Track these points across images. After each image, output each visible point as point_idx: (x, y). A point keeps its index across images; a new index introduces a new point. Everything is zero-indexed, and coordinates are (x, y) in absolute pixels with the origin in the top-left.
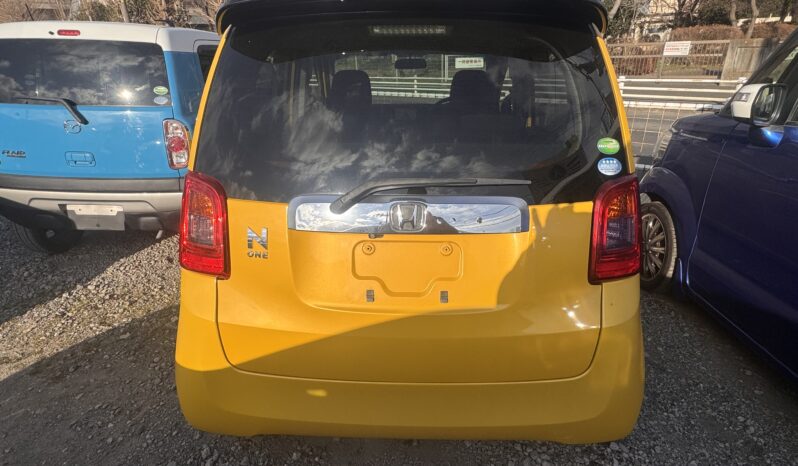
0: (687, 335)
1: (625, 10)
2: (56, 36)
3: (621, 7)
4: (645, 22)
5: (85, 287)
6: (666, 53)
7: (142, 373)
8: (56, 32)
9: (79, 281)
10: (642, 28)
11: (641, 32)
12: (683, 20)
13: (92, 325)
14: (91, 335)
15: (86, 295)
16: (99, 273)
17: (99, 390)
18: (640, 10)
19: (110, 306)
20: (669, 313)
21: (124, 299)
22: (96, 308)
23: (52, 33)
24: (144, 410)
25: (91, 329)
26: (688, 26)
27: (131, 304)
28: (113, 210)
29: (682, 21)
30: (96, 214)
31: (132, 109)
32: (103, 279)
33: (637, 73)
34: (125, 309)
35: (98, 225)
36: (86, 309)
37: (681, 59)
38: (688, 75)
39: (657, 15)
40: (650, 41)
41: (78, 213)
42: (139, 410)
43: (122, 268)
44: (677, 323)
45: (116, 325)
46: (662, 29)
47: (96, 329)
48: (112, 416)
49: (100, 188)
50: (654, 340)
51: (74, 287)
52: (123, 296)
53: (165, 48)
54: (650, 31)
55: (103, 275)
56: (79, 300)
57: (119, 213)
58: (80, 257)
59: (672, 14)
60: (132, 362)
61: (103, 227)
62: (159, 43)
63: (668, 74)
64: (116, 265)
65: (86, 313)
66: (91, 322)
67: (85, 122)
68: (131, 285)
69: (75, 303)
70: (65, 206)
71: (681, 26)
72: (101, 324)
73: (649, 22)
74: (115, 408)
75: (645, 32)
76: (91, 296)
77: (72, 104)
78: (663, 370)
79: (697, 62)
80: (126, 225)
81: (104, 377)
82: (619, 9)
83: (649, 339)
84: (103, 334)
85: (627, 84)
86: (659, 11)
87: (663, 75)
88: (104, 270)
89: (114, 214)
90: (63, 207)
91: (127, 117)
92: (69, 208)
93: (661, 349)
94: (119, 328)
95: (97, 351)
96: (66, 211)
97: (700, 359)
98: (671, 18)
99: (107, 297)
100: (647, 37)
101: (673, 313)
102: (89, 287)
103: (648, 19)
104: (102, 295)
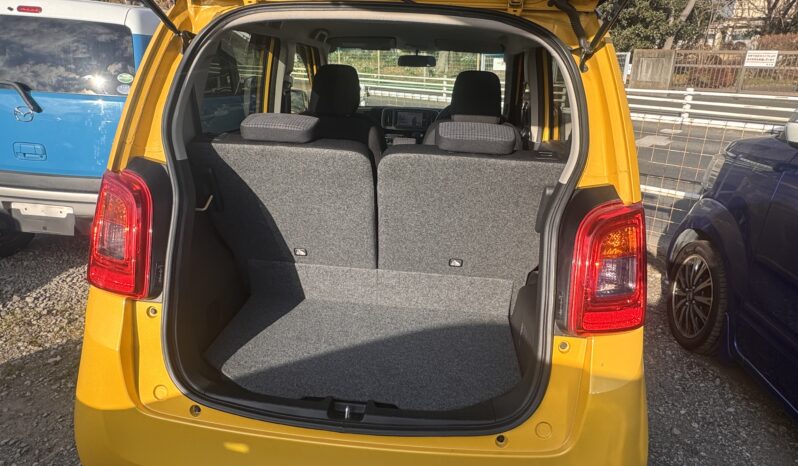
0: (731, 410)
1: (700, 13)
2: (15, 13)
3: (696, 7)
4: (729, 26)
5: (23, 299)
6: (747, 64)
7: (65, 406)
8: (15, 8)
9: (17, 291)
10: (724, 33)
11: (724, 38)
12: (773, 26)
13: (20, 344)
14: (17, 355)
15: (22, 308)
16: (42, 285)
17: (12, 421)
18: (720, 12)
19: (46, 323)
20: (713, 381)
21: (63, 316)
22: (30, 324)
23: (11, 9)
24: (56, 451)
25: (18, 348)
26: (777, 33)
27: (69, 322)
28: (63, 212)
29: (773, 28)
30: (43, 214)
31: (105, 98)
32: (45, 291)
33: (713, 86)
34: (62, 328)
35: (45, 228)
36: (17, 324)
37: (766, 71)
38: (774, 90)
39: (742, 19)
40: (734, 49)
41: (23, 212)
42: (50, 450)
43: (69, 279)
44: (722, 395)
45: (48, 345)
46: (748, 35)
47: (25, 349)
48: (18, 455)
49: (49, 186)
50: (688, 413)
51: (10, 299)
52: (62, 313)
53: (135, 30)
54: (734, 37)
55: (46, 287)
56: (13, 314)
57: (68, 215)
58: (25, 264)
59: (759, 18)
60: (56, 390)
61: (51, 231)
62: (128, 25)
63: (749, 89)
64: (64, 275)
65: (17, 329)
66: (19, 340)
67: (38, 109)
68: (74, 301)
69: (7, 317)
70: (10, 203)
71: (770, 33)
72: (31, 343)
73: (733, 27)
74: (23, 445)
75: (728, 38)
76: (27, 309)
77: (25, 89)
78: (696, 453)
79: (787, 75)
80: (76, 230)
81: (19, 407)
82: (693, 11)
83: (683, 412)
84: (31, 355)
85: (695, 98)
86: (746, 15)
87: (743, 90)
88: (49, 280)
89: (64, 216)
90: (7, 204)
91: (97, 107)
92: (14, 206)
93: (696, 425)
94: (48, 350)
95: (19, 376)
96: (10, 210)
97: (745, 442)
98: (760, 23)
99: (45, 312)
100: (730, 44)
101: (718, 381)
102: (27, 299)
103: (732, 24)
104: (38, 310)
